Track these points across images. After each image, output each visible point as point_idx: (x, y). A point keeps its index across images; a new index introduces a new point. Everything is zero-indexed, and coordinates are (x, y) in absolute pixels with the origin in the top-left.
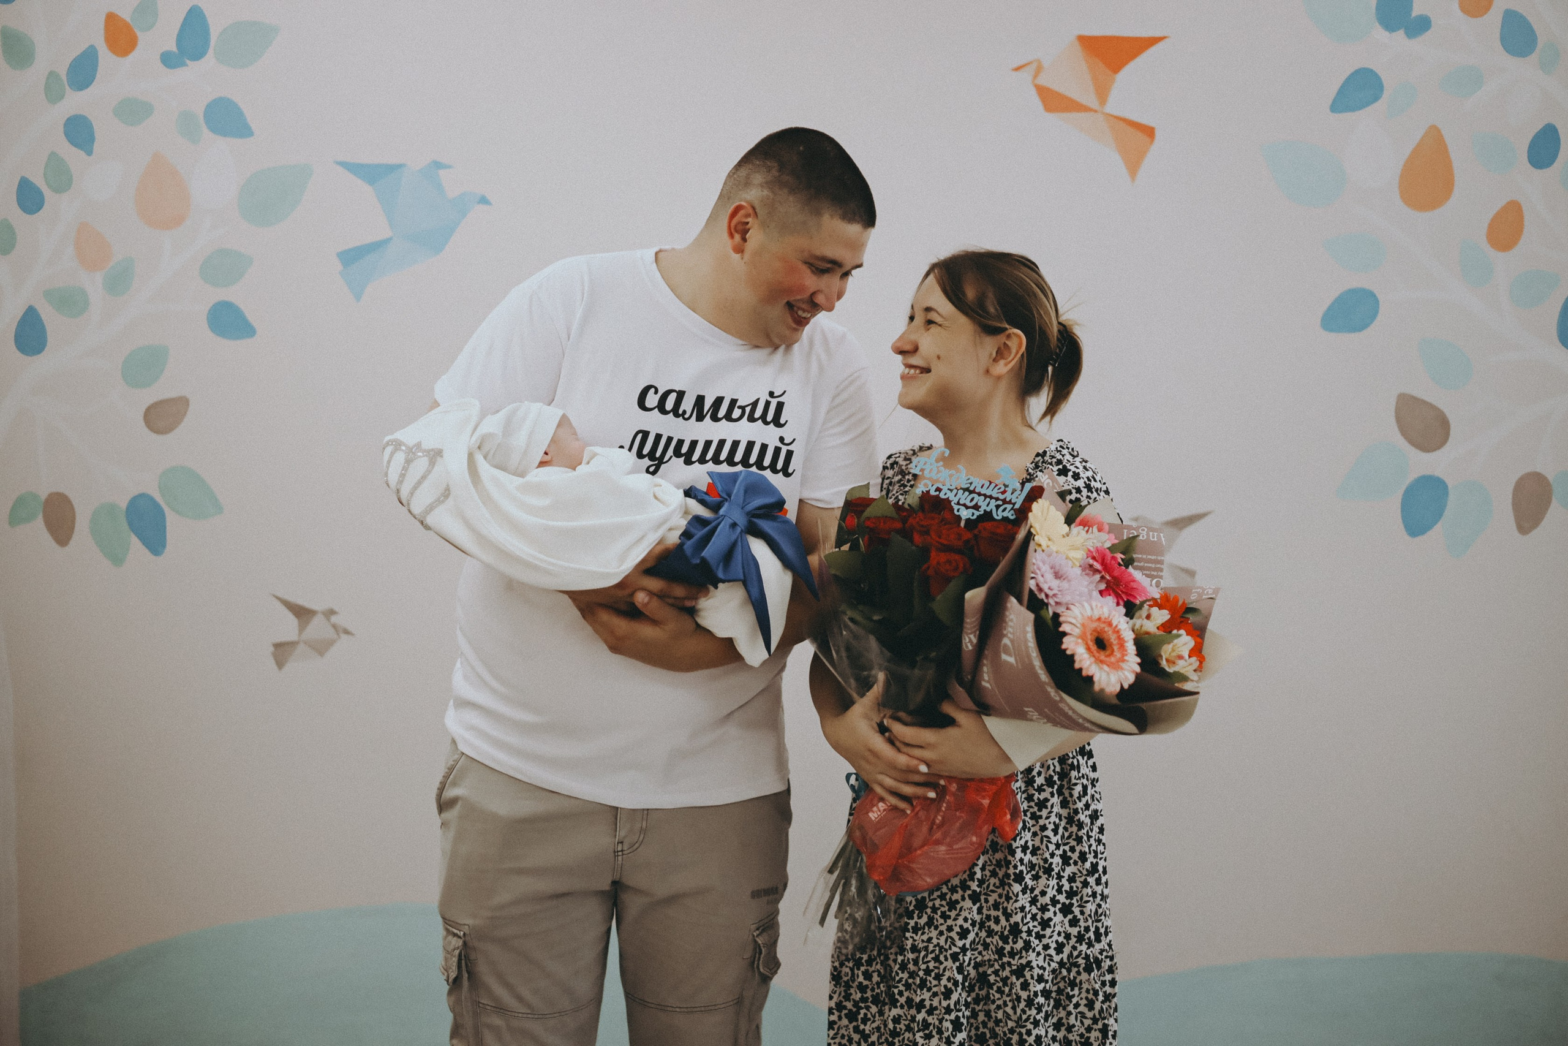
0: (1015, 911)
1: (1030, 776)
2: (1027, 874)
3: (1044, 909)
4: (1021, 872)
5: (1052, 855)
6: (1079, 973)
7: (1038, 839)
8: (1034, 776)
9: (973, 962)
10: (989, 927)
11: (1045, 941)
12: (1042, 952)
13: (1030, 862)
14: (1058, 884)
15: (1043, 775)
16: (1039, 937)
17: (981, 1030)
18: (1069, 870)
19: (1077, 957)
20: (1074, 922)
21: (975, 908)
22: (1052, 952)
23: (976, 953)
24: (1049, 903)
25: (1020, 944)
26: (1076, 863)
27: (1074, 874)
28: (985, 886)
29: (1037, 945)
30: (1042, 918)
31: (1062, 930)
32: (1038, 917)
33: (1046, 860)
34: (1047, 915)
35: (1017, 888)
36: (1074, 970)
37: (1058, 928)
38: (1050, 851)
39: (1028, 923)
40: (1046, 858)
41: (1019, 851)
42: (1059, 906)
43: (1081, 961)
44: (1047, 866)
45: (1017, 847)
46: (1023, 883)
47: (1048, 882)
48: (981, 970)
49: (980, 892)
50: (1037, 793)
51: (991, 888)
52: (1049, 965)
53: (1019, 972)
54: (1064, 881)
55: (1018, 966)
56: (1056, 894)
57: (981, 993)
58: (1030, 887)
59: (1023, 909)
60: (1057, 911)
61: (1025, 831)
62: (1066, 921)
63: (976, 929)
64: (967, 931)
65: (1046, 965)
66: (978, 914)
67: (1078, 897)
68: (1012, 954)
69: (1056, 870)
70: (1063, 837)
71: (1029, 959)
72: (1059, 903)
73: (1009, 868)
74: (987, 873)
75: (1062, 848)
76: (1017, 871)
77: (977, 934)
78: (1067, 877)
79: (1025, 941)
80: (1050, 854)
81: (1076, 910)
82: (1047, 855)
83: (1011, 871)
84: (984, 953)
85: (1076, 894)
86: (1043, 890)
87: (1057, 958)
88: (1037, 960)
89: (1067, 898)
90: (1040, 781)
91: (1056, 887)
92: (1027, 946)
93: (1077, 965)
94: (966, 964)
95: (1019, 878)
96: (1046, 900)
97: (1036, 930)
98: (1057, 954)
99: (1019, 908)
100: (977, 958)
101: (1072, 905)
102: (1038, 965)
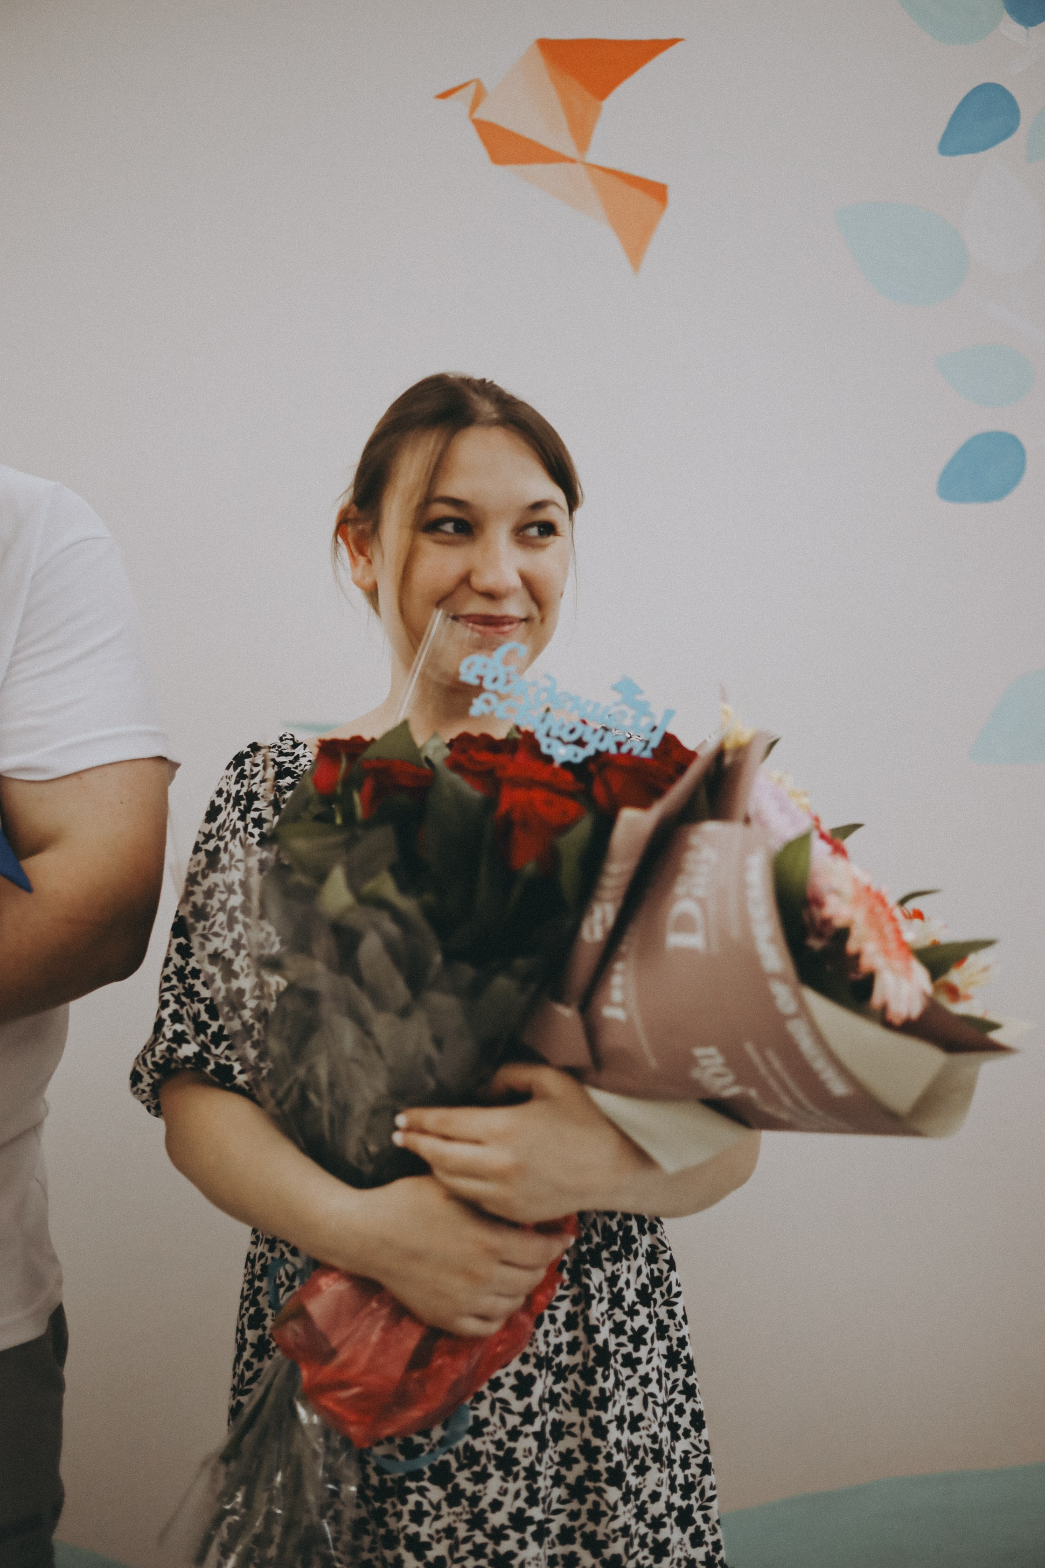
1: (615, 1290)
2: (628, 1466)
3: (657, 1524)
4: (619, 1464)
7: (637, 1401)
8: (621, 1290)
13: (630, 1444)
15: (633, 1286)
34: (664, 1534)
35: (613, 1494)
41: (612, 1427)
45: (610, 1422)
50: (628, 1319)
58: (633, 1489)
61: (618, 1390)
62: (686, 1537)
73: (596, 1461)
83: (602, 1465)
89: (683, 1497)
90: (630, 1296)
95: (616, 1477)
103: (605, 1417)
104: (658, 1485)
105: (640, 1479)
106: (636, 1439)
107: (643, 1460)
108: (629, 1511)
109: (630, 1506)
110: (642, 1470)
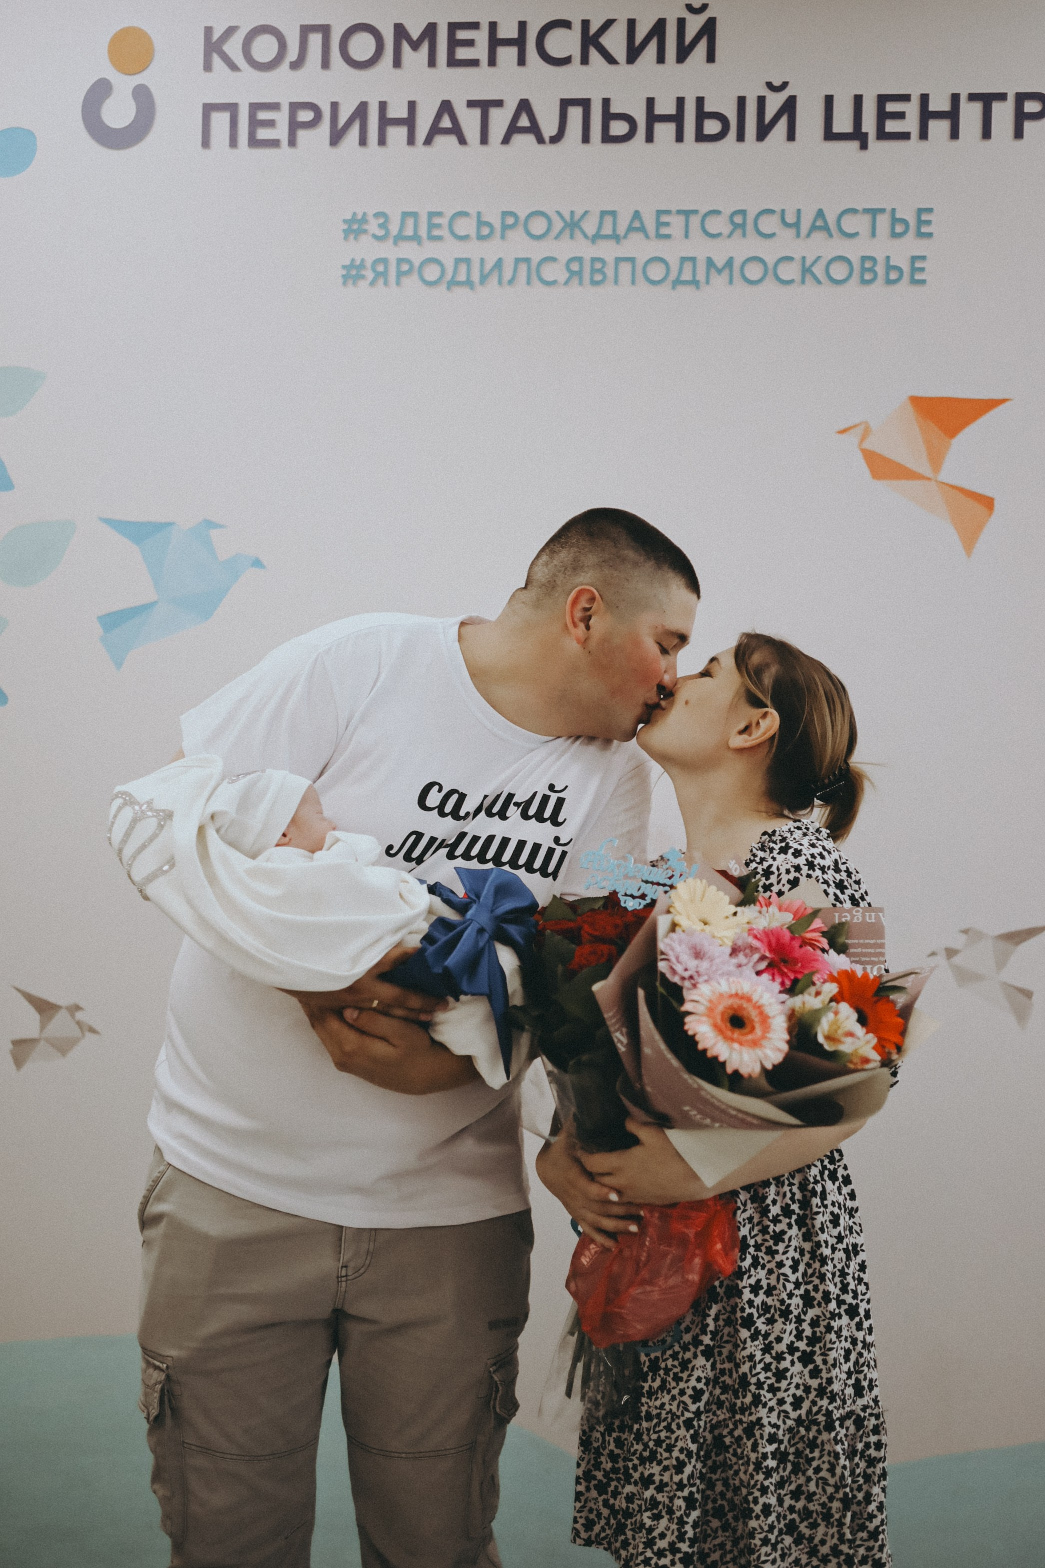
0: (742, 1360)
2: (758, 1318)
3: (779, 1357)
4: (751, 1315)
5: (790, 1295)
6: (819, 1432)
7: (773, 1277)
9: (708, 1425)
10: (724, 1382)
11: (780, 1395)
12: (776, 1407)
13: (764, 1303)
14: (797, 1328)
15: (779, 1204)
16: (773, 1390)
17: (719, 1502)
18: (811, 1313)
19: (817, 1413)
20: (815, 1373)
21: (709, 1365)
22: (788, 1407)
23: (710, 1414)
24: (786, 1350)
25: (749, 1399)
26: (819, 1305)
27: (818, 1317)
28: (718, 1338)
29: (770, 1400)
30: (777, 1368)
31: (800, 1382)
32: (773, 1367)
33: (782, 1302)
34: (785, 1364)
35: (746, 1333)
36: (814, 1428)
37: (796, 1380)
38: (788, 1291)
39: (759, 1373)
40: (783, 1299)
42: (798, 1354)
43: (821, 1418)
44: (783, 1308)
45: (745, 1287)
46: (753, 1329)
47: (785, 1327)
48: (716, 1432)
49: (714, 1345)
50: (768, 1224)
51: (725, 1338)
52: (784, 1423)
53: (749, 1431)
54: (805, 1326)
55: (748, 1424)
56: (794, 1340)
57: (718, 1459)
58: (763, 1332)
59: (751, 1357)
60: (796, 1360)
61: (756, 1269)
62: (806, 1371)
63: (710, 1387)
64: (702, 1392)
65: (780, 1423)
66: (712, 1370)
67: (822, 1344)
68: (743, 1410)
69: (796, 1313)
70: (805, 1274)
71: (759, 1415)
72: (799, 1351)
74: (721, 1323)
75: (803, 1288)
76: (745, 1315)
77: (711, 1393)
78: (809, 1321)
79: (754, 1395)
80: (787, 1295)
81: (818, 1360)
82: (784, 1296)
83: (738, 1314)
84: (719, 1412)
85: (819, 1340)
86: (778, 1336)
87: (794, 1415)
88: (768, 1417)
89: (808, 1345)
90: (775, 1210)
91: (794, 1332)
92: (757, 1400)
93: (816, 1423)
94: (701, 1430)
95: (749, 1323)
96: (782, 1347)
97: (769, 1382)
98: (794, 1410)
99: (748, 1356)
100: (712, 1420)
101: (813, 1353)
102: (770, 1423)
103: (741, 1285)
104: (781, 1332)
105: (770, 1327)
106: (769, 1301)
107: (773, 1315)
108: (756, 1346)
109: (756, 1343)
110: (771, 1321)
